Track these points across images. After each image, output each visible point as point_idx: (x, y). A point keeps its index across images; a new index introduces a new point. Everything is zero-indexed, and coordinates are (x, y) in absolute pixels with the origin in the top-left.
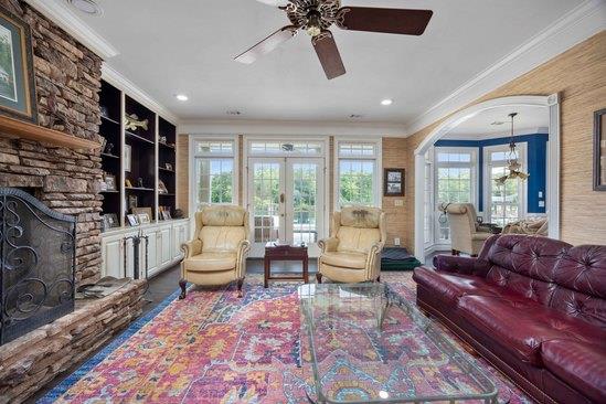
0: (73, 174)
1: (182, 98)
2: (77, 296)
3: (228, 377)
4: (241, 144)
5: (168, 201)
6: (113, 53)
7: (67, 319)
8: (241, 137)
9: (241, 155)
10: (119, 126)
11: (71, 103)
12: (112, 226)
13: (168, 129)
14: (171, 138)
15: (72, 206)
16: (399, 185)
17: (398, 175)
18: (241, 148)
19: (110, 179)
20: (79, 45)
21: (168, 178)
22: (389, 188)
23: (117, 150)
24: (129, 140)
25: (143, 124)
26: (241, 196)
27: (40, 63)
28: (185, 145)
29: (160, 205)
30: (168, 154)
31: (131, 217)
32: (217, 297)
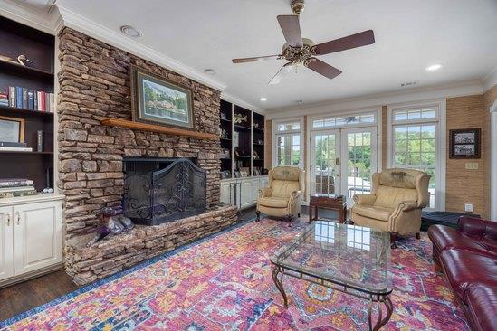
0: (208, 151)
1: (263, 99)
2: (208, 207)
3: (261, 258)
4: (305, 122)
5: (259, 164)
6: (225, 87)
7: (202, 215)
8: (305, 117)
9: (305, 130)
10: (231, 123)
11: (208, 118)
12: (227, 177)
13: (259, 118)
14: (262, 124)
15: (208, 166)
16: (472, 147)
17: (471, 136)
18: (305, 126)
19: (227, 152)
20: (210, 89)
21: (260, 149)
22: (456, 150)
23: (230, 136)
24: (237, 129)
25: (245, 119)
26: (305, 160)
27: (196, 103)
28: (270, 128)
29: (254, 166)
30: (259, 134)
31: (237, 173)
32: (276, 224)
